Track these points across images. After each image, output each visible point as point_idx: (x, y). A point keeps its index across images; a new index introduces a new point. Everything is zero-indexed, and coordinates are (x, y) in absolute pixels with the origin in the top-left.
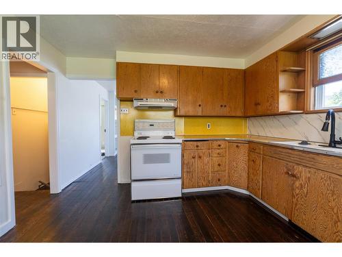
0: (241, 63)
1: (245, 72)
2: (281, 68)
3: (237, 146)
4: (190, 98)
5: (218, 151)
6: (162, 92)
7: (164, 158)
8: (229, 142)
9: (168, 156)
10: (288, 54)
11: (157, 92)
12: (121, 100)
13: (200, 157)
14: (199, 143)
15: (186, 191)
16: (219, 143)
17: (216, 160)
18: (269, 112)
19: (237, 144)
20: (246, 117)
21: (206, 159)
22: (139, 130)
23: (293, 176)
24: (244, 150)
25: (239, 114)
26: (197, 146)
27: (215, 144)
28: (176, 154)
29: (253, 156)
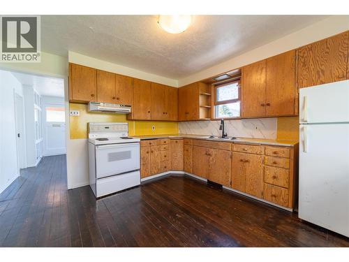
0: (176, 83)
1: (178, 90)
2: (200, 93)
3: (177, 142)
4: (142, 105)
5: (164, 146)
6: (118, 99)
7: (126, 155)
8: (171, 139)
9: (130, 152)
10: (203, 85)
11: (114, 98)
12: (70, 102)
13: (152, 152)
14: (151, 141)
15: (143, 180)
16: (165, 140)
17: (163, 153)
18: (194, 119)
19: (176, 140)
20: (178, 121)
21: (156, 153)
22: (94, 132)
23: (209, 155)
24: (180, 144)
25: (175, 119)
26: (150, 144)
27: (162, 141)
28: (135, 151)
29: (187, 147)
